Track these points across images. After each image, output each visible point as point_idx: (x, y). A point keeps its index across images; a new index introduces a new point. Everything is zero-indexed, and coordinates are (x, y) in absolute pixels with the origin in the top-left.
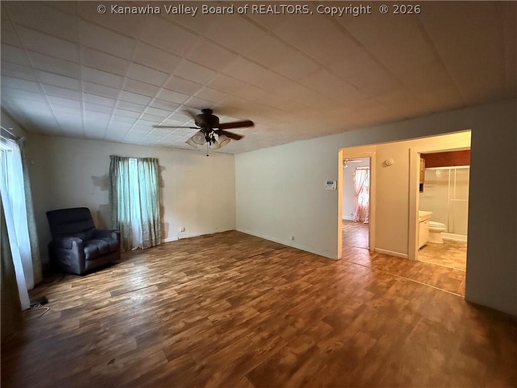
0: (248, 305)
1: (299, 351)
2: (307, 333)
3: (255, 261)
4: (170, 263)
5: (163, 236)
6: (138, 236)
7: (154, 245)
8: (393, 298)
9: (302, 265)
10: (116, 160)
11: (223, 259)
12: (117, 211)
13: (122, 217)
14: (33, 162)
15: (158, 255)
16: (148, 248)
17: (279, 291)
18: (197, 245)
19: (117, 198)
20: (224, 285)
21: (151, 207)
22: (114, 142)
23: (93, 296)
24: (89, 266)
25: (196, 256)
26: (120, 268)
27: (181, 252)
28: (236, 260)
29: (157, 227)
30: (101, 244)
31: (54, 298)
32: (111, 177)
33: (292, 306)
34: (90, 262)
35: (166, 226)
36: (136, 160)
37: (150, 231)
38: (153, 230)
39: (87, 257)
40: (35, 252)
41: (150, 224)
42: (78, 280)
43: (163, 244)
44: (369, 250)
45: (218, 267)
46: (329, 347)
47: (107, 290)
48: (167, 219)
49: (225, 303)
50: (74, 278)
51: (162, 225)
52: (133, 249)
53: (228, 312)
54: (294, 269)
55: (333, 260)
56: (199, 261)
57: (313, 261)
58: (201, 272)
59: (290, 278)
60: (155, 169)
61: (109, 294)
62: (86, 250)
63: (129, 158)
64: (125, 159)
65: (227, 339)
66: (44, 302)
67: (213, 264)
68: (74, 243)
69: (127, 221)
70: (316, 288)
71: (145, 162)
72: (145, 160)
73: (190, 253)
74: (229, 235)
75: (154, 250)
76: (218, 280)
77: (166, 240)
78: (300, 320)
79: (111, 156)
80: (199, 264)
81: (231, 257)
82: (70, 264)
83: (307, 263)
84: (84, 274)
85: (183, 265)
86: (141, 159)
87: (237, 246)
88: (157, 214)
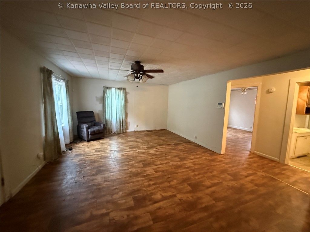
0: (151, 168)
1: (164, 194)
2: (175, 188)
3: (168, 147)
4: (125, 142)
5: (127, 128)
6: (115, 127)
7: (122, 132)
8: (246, 183)
9: (195, 153)
10: (106, 88)
11: (151, 143)
12: (106, 114)
13: (107, 117)
14: (73, 90)
15: (122, 137)
16: (119, 133)
17: (172, 164)
18: (143, 135)
19: (106, 107)
20: (144, 156)
21: (121, 113)
22: (105, 80)
23: (88, 150)
24: (90, 138)
25: (138, 140)
26: (103, 141)
27: (133, 137)
28: (158, 145)
29: (124, 124)
30: (96, 128)
31: (75, 148)
32: (103, 97)
33: (174, 173)
34: (91, 136)
35: (128, 123)
36: (115, 89)
37: (120, 125)
38: (121, 125)
39: (89, 134)
40: (70, 129)
41: (120, 122)
42: (86, 143)
43: (126, 132)
44: (250, 152)
45: (146, 147)
46: (183, 197)
47: (94, 149)
48: (129, 120)
49: (141, 165)
50: (84, 142)
51: (126, 123)
52: (112, 133)
53: (139, 169)
54: (188, 155)
55: (218, 154)
56: (139, 143)
57: (204, 152)
58: (137, 148)
59: (183, 159)
60: (124, 93)
61: (94, 151)
62: (89, 130)
63: (111, 88)
64: (110, 88)
65: (133, 180)
66: (71, 149)
67: (145, 145)
68: (85, 126)
69: (110, 119)
70: (195, 167)
71: (119, 90)
72: (119, 89)
73: (136, 138)
74: (162, 132)
75: (121, 135)
76: (143, 153)
77: (128, 131)
78: (175, 181)
79: (104, 87)
80: (138, 144)
81: (156, 143)
82: (83, 136)
83: (199, 153)
84: (88, 141)
85: (131, 144)
86: (117, 88)
87: (162, 138)
88: (124, 117)
